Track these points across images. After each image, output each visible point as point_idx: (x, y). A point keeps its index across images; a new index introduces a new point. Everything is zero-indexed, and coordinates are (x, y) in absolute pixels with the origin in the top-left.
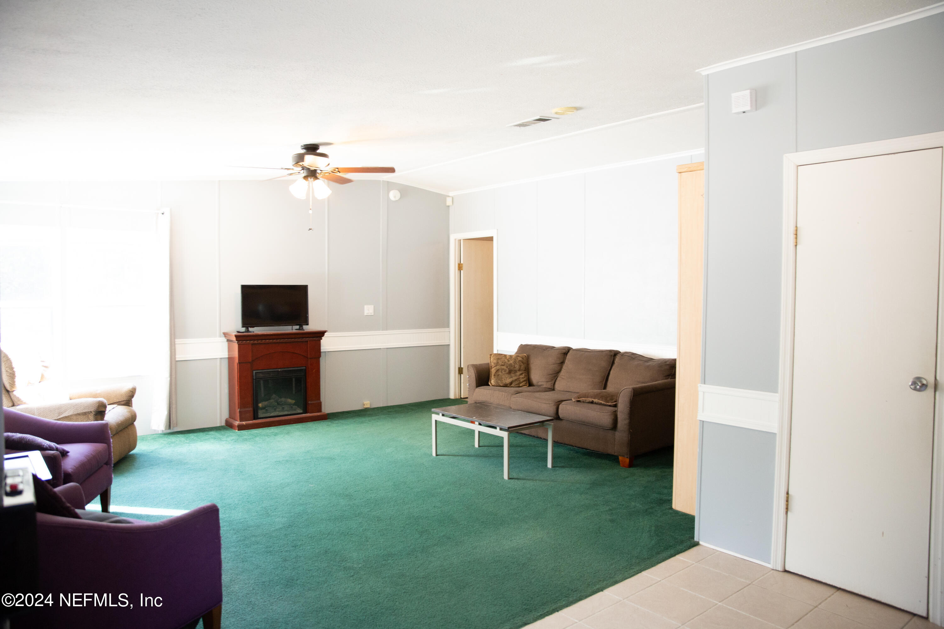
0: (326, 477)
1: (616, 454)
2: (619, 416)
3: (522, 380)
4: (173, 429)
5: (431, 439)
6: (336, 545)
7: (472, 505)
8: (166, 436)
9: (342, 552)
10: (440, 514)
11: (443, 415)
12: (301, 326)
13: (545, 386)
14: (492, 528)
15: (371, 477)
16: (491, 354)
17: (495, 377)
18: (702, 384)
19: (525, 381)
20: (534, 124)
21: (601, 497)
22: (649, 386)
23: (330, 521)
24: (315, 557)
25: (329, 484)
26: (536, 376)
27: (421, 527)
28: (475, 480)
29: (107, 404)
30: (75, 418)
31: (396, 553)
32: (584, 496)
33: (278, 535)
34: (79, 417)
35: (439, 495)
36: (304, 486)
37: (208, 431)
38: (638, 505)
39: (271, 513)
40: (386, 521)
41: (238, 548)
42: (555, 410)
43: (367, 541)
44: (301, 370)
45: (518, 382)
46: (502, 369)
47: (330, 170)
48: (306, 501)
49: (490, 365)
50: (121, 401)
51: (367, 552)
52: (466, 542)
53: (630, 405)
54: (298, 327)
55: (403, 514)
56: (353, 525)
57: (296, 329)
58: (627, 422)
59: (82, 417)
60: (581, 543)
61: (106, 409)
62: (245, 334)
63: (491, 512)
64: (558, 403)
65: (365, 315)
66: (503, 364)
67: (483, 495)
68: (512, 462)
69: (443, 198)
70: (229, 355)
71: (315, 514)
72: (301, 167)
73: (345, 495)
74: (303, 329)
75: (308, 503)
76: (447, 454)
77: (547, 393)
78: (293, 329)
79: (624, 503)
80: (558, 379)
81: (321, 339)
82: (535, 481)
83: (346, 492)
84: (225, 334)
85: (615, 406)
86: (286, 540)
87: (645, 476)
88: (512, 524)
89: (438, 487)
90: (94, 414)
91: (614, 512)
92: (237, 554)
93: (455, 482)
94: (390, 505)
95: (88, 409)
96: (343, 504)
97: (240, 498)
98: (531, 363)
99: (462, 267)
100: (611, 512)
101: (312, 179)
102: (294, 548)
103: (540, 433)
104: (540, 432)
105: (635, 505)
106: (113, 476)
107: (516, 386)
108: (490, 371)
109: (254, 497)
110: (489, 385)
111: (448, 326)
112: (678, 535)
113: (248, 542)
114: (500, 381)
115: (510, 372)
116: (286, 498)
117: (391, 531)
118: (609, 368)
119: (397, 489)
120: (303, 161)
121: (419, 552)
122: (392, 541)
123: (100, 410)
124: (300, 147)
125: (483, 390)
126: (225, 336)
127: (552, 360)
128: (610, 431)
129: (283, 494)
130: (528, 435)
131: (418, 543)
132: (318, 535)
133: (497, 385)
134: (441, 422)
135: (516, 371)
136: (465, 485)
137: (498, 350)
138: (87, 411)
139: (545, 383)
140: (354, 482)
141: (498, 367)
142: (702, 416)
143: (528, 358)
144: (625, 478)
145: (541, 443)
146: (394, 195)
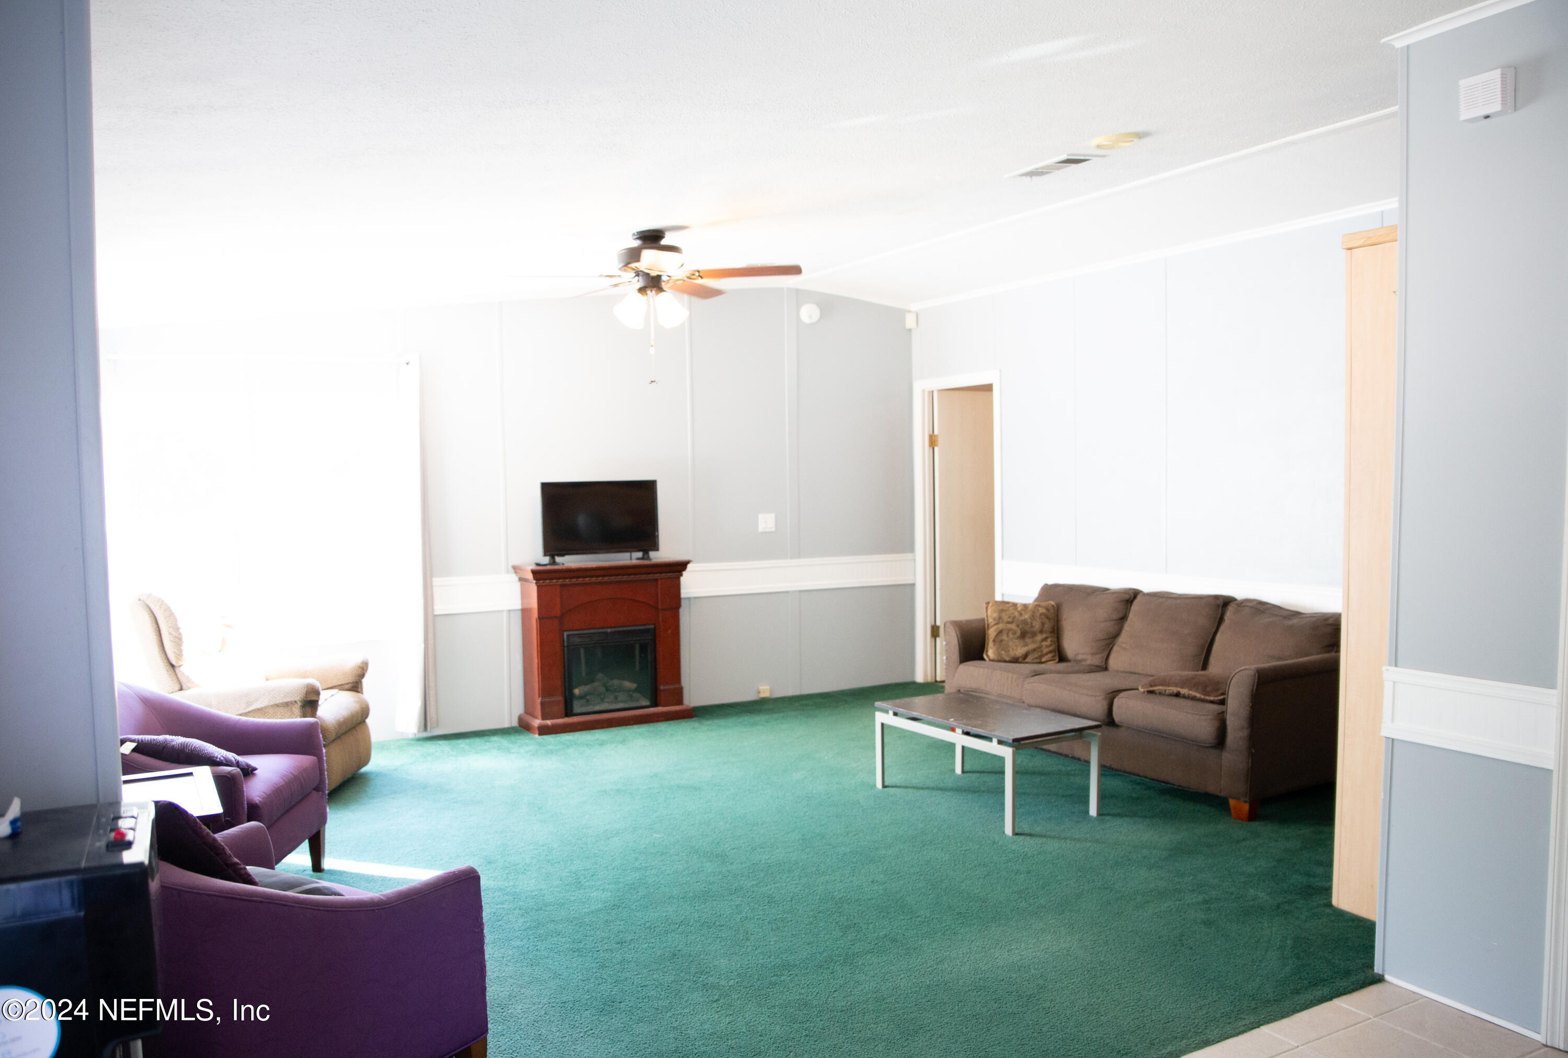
0: (685, 821)
1: (1222, 794)
2: (1228, 723)
3: (1045, 650)
4: (431, 732)
5: (875, 757)
6: (692, 944)
7: (941, 881)
8: (420, 743)
9: (702, 956)
10: (882, 895)
11: (895, 714)
12: (646, 552)
13: (1089, 662)
14: (975, 927)
15: (763, 824)
16: (987, 601)
17: (994, 645)
18: (1390, 665)
19: (1051, 652)
20: (1058, 169)
21: (1189, 876)
22: (1290, 667)
23: (685, 900)
24: (654, 963)
25: (687, 834)
26: (1073, 644)
27: (845, 917)
28: (950, 834)
29: (320, 689)
30: (272, 711)
31: (796, 963)
32: (1156, 873)
33: (593, 921)
34: (278, 710)
35: (883, 860)
36: (644, 837)
37: (489, 735)
38: (1261, 895)
39: (585, 882)
40: (783, 905)
41: (525, 941)
42: (1106, 707)
43: (748, 939)
44: (648, 630)
45: (1040, 654)
46: (1009, 630)
47: (684, 275)
48: (646, 863)
49: (986, 622)
50: (344, 683)
51: (746, 959)
52: (926, 949)
53: (1252, 702)
54: (640, 554)
55: (816, 892)
56: (725, 909)
57: (638, 559)
58: (1245, 733)
59: (282, 709)
60: (1142, 963)
61: (319, 698)
62: (549, 567)
63: (976, 895)
64: (1112, 695)
65: (760, 529)
66: (1010, 620)
67: (963, 863)
68: (1023, 802)
69: (899, 315)
70: (522, 604)
71: (659, 887)
72: (635, 271)
73: (715, 855)
74: (649, 558)
75: (650, 866)
76: (903, 784)
77: (1093, 675)
78: (632, 558)
79: (1233, 889)
80: (1116, 648)
81: (681, 575)
82: (1063, 841)
83: (716, 850)
84: (516, 569)
85: (1222, 702)
86: (607, 931)
87: (1280, 839)
88: (1013, 920)
89: (883, 846)
90: (301, 706)
91: (1212, 906)
92: (523, 951)
93: (914, 837)
94: (792, 875)
95: (291, 697)
96: (709, 871)
97: (534, 854)
98: (1063, 619)
99: (937, 440)
100: (1208, 906)
101: (654, 292)
102: (619, 946)
103: (1078, 751)
104: (1076, 748)
105: (1256, 895)
106: (328, 810)
107: (1035, 661)
108: (986, 632)
109: (558, 853)
110: (983, 659)
111: (912, 549)
112: (1339, 959)
113: (542, 932)
114: (1006, 652)
115: (1023, 635)
116: (612, 856)
117: (791, 923)
118: (1214, 630)
119: (808, 847)
120: (638, 261)
121: (838, 963)
122: (791, 941)
123: (309, 699)
124: (631, 235)
125: (972, 668)
126: (516, 572)
127: (1104, 613)
128: (1213, 751)
129: (606, 849)
130: (1054, 753)
131: (838, 948)
132: (663, 925)
133: (999, 658)
134: (890, 727)
135: (1034, 634)
136: (931, 842)
137: (1003, 595)
138: (289, 700)
139: (1089, 657)
140: (731, 831)
141: (1001, 626)
142: (1388, 730)
143: (1058, 611)
144: (1238, 842)
145: (1080, 769)
146: (809, 313)
